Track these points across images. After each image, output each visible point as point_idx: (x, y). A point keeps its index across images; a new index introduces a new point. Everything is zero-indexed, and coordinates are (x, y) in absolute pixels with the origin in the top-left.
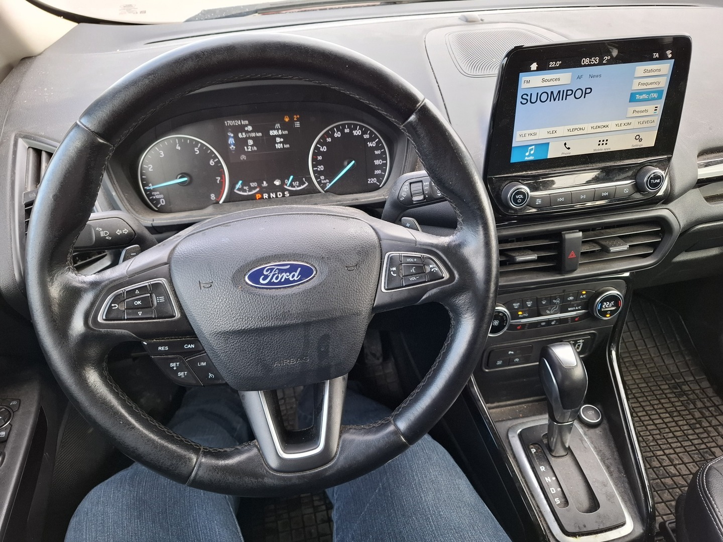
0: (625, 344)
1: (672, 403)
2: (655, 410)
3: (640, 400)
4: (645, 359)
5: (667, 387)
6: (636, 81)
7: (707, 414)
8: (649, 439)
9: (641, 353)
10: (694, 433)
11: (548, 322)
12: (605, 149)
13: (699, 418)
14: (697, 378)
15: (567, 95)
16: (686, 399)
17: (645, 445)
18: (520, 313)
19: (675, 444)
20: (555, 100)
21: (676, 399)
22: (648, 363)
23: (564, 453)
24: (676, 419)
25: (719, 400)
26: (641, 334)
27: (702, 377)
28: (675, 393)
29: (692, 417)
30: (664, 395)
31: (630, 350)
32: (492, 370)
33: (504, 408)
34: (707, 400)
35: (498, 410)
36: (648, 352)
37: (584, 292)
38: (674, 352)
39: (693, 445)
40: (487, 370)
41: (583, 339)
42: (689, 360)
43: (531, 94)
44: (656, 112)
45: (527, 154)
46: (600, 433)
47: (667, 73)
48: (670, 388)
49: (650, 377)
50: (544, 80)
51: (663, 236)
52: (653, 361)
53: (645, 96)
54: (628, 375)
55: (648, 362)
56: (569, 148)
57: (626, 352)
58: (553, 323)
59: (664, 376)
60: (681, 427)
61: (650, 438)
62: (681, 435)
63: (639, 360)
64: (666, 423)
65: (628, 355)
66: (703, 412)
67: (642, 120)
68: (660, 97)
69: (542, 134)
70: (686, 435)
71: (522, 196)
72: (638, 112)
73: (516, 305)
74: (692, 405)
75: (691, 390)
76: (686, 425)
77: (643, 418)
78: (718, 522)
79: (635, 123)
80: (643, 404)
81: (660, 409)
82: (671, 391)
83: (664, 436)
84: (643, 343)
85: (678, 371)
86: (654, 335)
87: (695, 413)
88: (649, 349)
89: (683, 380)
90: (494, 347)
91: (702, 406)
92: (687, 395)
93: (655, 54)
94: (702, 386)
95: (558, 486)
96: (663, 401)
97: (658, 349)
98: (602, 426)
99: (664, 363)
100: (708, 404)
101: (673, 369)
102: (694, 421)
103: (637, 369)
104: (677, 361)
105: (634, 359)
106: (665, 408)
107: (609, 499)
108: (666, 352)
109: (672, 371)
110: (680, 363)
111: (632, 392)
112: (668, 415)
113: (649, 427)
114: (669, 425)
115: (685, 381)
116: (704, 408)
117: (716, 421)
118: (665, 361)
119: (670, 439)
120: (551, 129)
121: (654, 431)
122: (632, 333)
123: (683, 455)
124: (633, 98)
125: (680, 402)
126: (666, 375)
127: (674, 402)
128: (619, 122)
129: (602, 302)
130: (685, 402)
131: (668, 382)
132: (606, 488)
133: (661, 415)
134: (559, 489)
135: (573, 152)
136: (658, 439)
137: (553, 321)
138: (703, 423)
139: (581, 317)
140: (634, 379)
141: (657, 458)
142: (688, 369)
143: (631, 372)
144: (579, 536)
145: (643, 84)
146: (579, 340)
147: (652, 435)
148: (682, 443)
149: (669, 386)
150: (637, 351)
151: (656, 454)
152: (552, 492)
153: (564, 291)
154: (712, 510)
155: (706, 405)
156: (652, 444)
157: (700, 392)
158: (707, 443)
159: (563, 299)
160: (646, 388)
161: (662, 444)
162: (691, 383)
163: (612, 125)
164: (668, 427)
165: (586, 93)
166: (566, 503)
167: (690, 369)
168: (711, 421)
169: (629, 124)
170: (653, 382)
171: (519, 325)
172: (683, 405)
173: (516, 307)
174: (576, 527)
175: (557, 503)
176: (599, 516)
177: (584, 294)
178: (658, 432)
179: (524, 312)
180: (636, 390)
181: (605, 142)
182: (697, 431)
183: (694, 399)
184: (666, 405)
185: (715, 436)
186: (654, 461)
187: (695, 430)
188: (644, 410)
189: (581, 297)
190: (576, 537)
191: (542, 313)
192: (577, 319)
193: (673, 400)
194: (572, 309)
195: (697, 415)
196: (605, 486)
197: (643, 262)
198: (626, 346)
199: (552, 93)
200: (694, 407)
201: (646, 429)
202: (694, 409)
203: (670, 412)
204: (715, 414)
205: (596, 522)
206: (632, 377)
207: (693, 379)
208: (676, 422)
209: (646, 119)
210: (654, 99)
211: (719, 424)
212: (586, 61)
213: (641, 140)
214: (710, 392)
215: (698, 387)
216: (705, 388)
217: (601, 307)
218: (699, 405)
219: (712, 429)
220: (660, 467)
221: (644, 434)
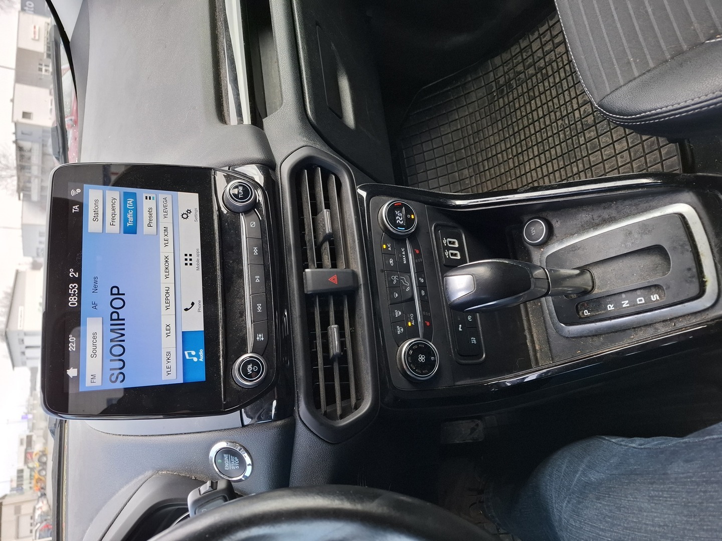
0: (455, 141)
1: (519, 96)
2: (527, 115)
3: (516, 129)
4: (471, 121)
5: (501, 100)
6: (109, 229)
7: (530, 61)
8: (561, 124)
9: (464, 125)
10: (552, 76)
11: (421, 286)
12: (198, 256)
13: (535, 70)
14: (491, 69)
15: (118, 319)
16: (514, 81)
17: (568, 129)
18: (410, 324)
19: (566, 96)
20: (123, 335)
21: (515, 92)
22: (476, 118)
23: (588, 275)
24: (537, 94)
25: (514, 47)
26: (443, 125)
27: (490, 64)
28: (508, 93)
29: (535, 76)
30: (511, 104)
31: (461, 137)
32: (484, 349)
33: (532, 322)
34: (515, 59)
35: (534, 330)
36: (463, 118)
37: (384, 246)
38: (463, 92)
39: (566, 78)
40: (484, 356)
41: (443, 240)
42: (471, 77)
43: (111, 369)
44: (153, 197)
45: (195, 359)
46: (559, 223)
47: (101, 191)
48: (503, 97)
49: (491, 117)
50: (94, 355)
51: (315, 164)
52: (472, 113)
53: (130, 216)
54: (489, 140)
55: (474, 118)
56: (193, 304)
57: (463, 140)
58: (422, 281)
59: (490, 103)
60: (546, 89)
61: (560, 122)
62: (555, 90)
63: (472, 127)
64: (542, 105)
65: (467, 138)
66: (529, 64)
67: (161, 214)
68: (134, 196)
69: (170, 344)
70: (555, 85)
71: (250, 366)
72: (150, 220)
73: (400, 330)
74: (520, 76)
75: (504, 75)
76: (544, 84)
77: (538, 129)
78: (676, 112)
79: (166, 222)
80: (521, 127)
81: (526, 109)
82: (506, 96)
83: (557, 108)
84: (453, 122)
85: (484, 87)
86: (444, 112)
87: (530, 72)
88: (460, 117)
89: (493, 84)
90: (454, 350)
91: (521, 65)
92: (510, 80)
93: (73, 211)
94: (500, 64)
95: (634, 293)
96: (517, 106)
97: (459, 108)
98: (550, 218)
99: (475, 101)
100: (520, 58)
101: (481, 93)
102: (539, 75)
103: (482, 130)
104: (473, 89)
105: (471, 132)
106: (525, 104)
107: (649, 231)
108: (463, 99)
109: (483, 94)
110: (475, 86)
111: (508, 137)
112: (533, 102)
113: (548, 123)
114: (544, 101)
115: (495, 80)
116: (524, 64)
117: (538, 51)
118: (474, 100)
119: (561, 102)
120: (164, 332)
121: (552, 118)
122: (442, 134)
123: (578, 89)
124: (131, 230)
125: (518, 88)
126: (488, 101)
127: (518, 94)
128: (162, 242)
129: (397, 226)
130: (518, 82)
131: (496, 99)
132: (633, 232)
133: (533, 109)
134: (639, 292)
135: (198, 297)
136: (561, 114)
137: (419, 281)
138: (541, 66)
139: (415, 246)
140: (493, 135)
141: (584, 118)
142: (482, 78)
143: (485, 137)
144: (703, 277)
145: (113, 219)
146: (443, 244)
147: (556, 121)
148: (564, 89)
149: (500, 98)
150: (463, 129)
151: (578, 118)
152: (643, 302)
153: (382, 271)
154: (660, 116)
155: (520, 61)
156: (567, 122)
157: (507, 66)
158: (563, 63)
159: (392, 271)
160: (503, 122)
161: (567, 111)
162: (497, 75)
163: (166, 251)
164: (547, 103)
165: (118, 294)
166: (657, 287)
167: (481, 76)
168: (538, 57)
169: (166, 230)
170: (496, 114)
171: (425, 324)
172: (521, 85)
173: (402, 330)
174: (691, 282)
175: (658, 298)
176: (674, 248)
177: (387, 246)
178: (552, 114)
179: (408, 320)
180: (505, 133)
181: (188, 257)
182: (550, 73)
183: (515, 73)
184: (522, 103)
185: (555, 56)
186: (587, 121)
187: (549, 74)
188: (528, 126)
189: (390, 249)
190: (706, 281)
191: (410, 296)
192: (417, 252)
193: (515, 95)
194: (404, 259)
195: (531, 71)
196: (630, 233)
197: (346, 187)
198: (457, 140)
199: (112, 340)
200: (523, 73)
201: (550, 127)
202: (525, 74)
203: (529, 99)
204: (530, 53)
205: (682, 253)
206: (491, 136)
207: (492, 72)
208: (540, 94)
209: (161, 208)
210: (135, 203)
211: (541, 50)
212: (73, 300)
213: (189, 211)
214: (506, 56)
215: (501, 68)
216: (502, 61)
217: (401, 226)
218: (520, 68)
219: (548, 56)
220: (594, 116)
221: (555, 129)
